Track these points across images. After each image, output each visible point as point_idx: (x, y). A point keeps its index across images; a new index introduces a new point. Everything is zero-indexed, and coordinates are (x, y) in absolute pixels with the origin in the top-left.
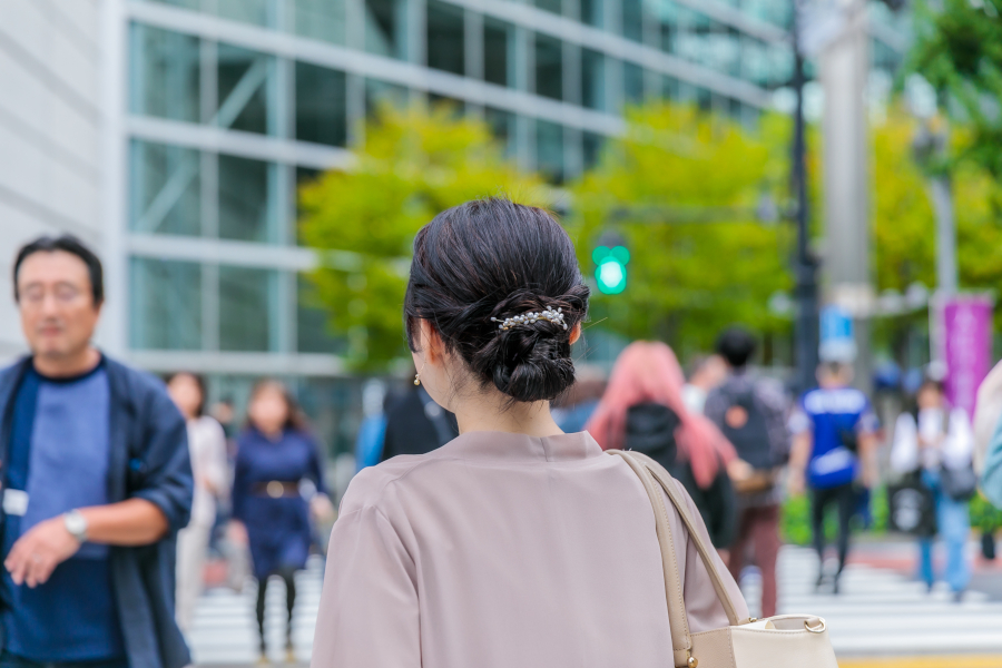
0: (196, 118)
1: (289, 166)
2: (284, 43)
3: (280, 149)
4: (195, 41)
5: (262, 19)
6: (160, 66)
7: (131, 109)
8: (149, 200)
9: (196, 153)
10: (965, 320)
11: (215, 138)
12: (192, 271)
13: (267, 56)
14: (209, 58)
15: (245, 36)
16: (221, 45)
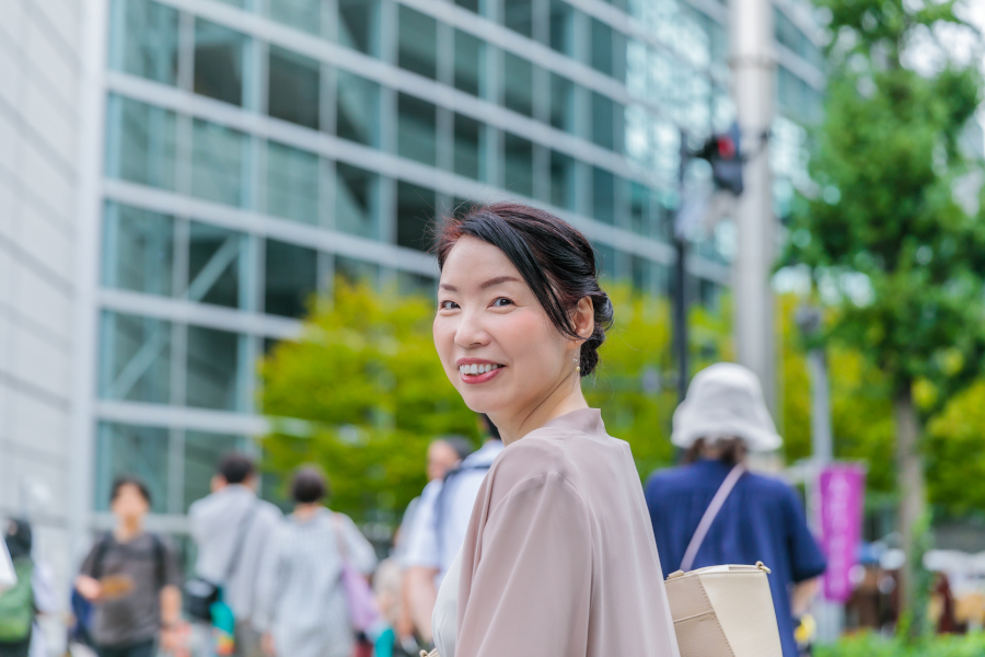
0: (168, 293)
1: (258, 338)
2: (255, 221)
3: (249, 321)
4: (170, 219)
5: (236, 200)
6: (141, 242)
7: (103, 282)
8: (118, 371)
9: (167, 325)
10: (840, 487)
11: (187, 310)
12: (162, 435)
13: (239, 235)
14: (182, 235)
15: (217, 215)
16: (193, 223)
